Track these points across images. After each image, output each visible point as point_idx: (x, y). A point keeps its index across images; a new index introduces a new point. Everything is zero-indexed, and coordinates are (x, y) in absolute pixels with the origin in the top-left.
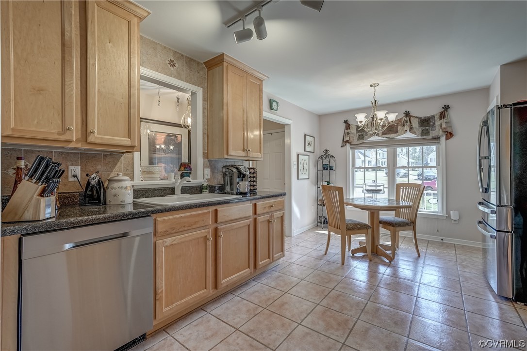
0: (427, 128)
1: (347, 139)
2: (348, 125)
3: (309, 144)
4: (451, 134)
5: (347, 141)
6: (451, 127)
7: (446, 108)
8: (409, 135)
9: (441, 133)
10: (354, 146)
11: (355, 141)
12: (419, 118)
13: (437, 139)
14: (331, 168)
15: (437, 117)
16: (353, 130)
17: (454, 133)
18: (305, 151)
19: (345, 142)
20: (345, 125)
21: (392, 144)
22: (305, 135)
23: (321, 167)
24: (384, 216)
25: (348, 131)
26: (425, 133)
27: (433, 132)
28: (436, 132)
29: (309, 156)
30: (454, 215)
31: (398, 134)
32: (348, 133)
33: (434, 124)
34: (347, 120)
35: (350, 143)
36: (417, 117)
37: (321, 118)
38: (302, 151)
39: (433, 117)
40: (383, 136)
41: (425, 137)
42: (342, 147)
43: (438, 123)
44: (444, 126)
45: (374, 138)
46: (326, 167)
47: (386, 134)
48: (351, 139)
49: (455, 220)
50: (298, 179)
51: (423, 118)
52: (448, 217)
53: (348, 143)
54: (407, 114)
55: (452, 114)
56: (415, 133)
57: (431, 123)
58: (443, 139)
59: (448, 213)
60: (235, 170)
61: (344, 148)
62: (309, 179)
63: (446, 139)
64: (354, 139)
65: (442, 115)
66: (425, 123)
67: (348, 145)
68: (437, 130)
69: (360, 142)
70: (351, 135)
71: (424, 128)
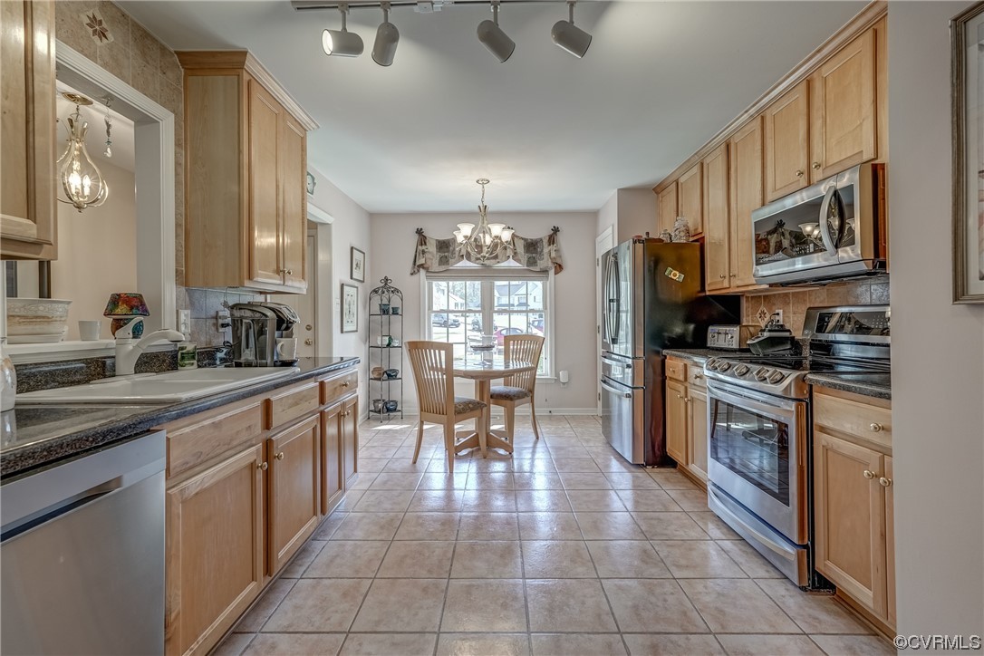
0: (534, 255)
1: (421, 261)
2: (422, 239)
3: (357, 265)
4: (560, 265)
5: (422, 266)
6: (560, 257)
7: (556, 230)
8: (512, 263)
9: (550, 264)
10: (433, 276)
11: (435, 266)
12: (525, 240)
13: (545, 271)
14: (395, 312)
15: (545, 242)
16: (431, 248)
17: (563, 266)
18: (352, 278)
19: (417, 267)
20: (417, 236)
21: (487, 274)
22: (352, 248)
23: (376, 309)
24: (497, 386)
25: (424, 247)
26: (532, 262)
27: (541, 262)
28: (544, 262)
29: (357, 288)
30: (563, 376)
31: (498, 260)
32: (423, 252)
33: (542, 250)
34: (422, 229)
35: (427, 270)
36: (522, 239)
37: (375, 219)
38: (347, 279)
39: (541, 240)
40: (477, 262)
41: (531, 268)
42: (412, 274)
43: (546, 250)
44: (553, 255)
45: (464, 264)
46: (385, 311)
48: (429, 263)
49: (564, 384)
50: (342, 332)
51: (529, 241)
52: (557, 380)
53: (423, 268)
55: (560, 237)
56: (519, 261)
57: (539, 250)
58: (552, 272)
59: (557, 375)
60: (270, 313)
61: (415, 277)
62: (357, 331)
63: (555, 273)
64: (434, 261)
65: (552, 240)
66: (532, 248)
67: (422, 272)
68: (545, 259)
69: (443, 268)
70: (427, 255)
71: (530, 255)
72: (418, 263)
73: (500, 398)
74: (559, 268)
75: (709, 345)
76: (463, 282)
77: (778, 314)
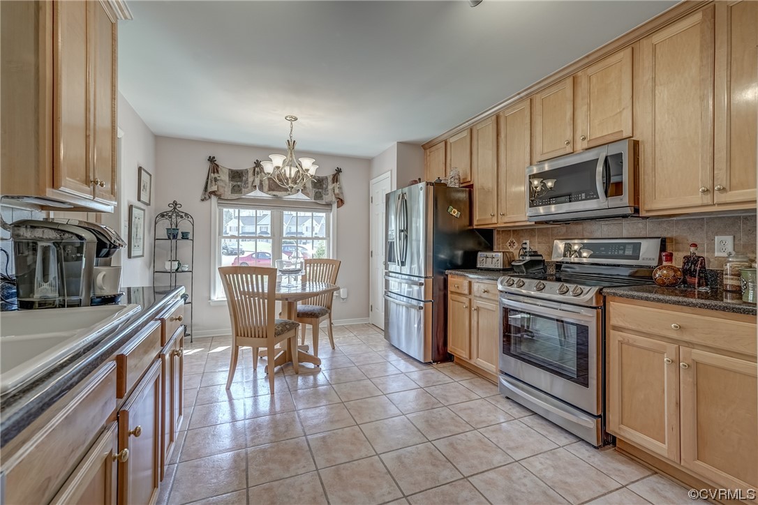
0: (320, 190)
1: (214, 188)
2: (214, 166)
3: (144, 186)
4: (341, 200)
5: (214, 193)
6: (342, 193)
7: (339, 171)
8: (300, 196)
9: (334, 199)
10: (224, 202)
11: (227, 194)
12: (313, 177)
13: (329, 205)
14: (185, 236)
15: (330, 180)
16: (224, 176)
17: (344, 201)
18: (139, 200)
19: (208, 194)
20: (209, 163)
21: (277, 205)
22: (140, 169)
23: (162, 233)
25: (216, 175)
26: (318, 196)
27: (326, 196)
28: (329, 197)
29: (144, 210)
31: (288, 193)
32: (216, 180)
33: (327, 187)
34: (214, 158)
35: (219, 197)
37: (160, 141)
38: (135, 201)
39: (327, 178)
40: (270, 192)
41: (318, 201)
42: (203, 200)
43: (330, 187)
44: (337, 191)
45: (257, 194)
46: (173, 235)
47: (273, 190)
48: (221, 190)
49: (343, 299)
50: (130, 256)
51: (316, 178)
53: (215, 195)
55: (342, 177)
56: (307, 194)
57: (324, 186)
58: (335, 206)
61: (207, 203)
62: (143, 256)
63: (338, 207)
64: (226, 189)
65: (335, 179)
66: (318, 185)
67: (214, 199)
68: (330, 194)
69: (235, 196)
70: (219, 183)
71: (317, 190)
72: (210, 190)
73: (304, 316)
74: (341, 202)
75: (478, 266)
76: (254, 211)
77: (526, 243)
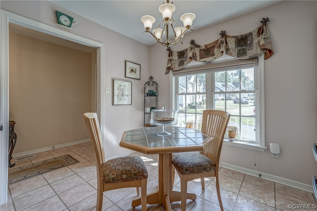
0: (244, 47)
1: (170, 65)
2: (170, 52)
4: (270, 51)
6: (270, 43)
7: (265, 21)
8: (225, 57)
9: (259, 51)
10: (178, 73)
11: (176, 68)
12: (236, 37)
13: (255, 58)
15: (255, 34)
16: (175, 57)
17: (274, 50)
18: (125, 77)
19: (168, 69)
20: (168, 52)
21: (211, 68)
22: (126, 61)
25: (171, 58)
26: (242, 53)
27: (251, 51)
28: (255, 50)
29: (131, 82)
30: (274, 148)
31: (214, 57)
32: (171, 60)
33: (252, 42)
34: (170, 48)
36: (233, 37)
37: (151, 48)
38: (120, 78)
39: (251, 34)
40: (201, 60)
41: (241, 58)
42: (166, 74)
43: (255, 41)
44: (263, 42)
45: (193, 63)
47: (203, 58)
48: (173, 66)
49: (275, 155)
50: (113, 104)
51: (239, 37)
52: (268, 149)
53: (171, 69)
54: (223, 34)
56: (231, 54)
57: (248, 42)
58: (262, 59)
59: (267, 145)
61: (168, 75)
62: (131, 104)
63: (265, 59)
64: (176, 65)
65: (260, 31)
66: (242, 43)
67: (171, 72)
68: (255, 48)
69: (181, 68)
70: (173, 62)
71: (240, 48)
74: (269, 53)
